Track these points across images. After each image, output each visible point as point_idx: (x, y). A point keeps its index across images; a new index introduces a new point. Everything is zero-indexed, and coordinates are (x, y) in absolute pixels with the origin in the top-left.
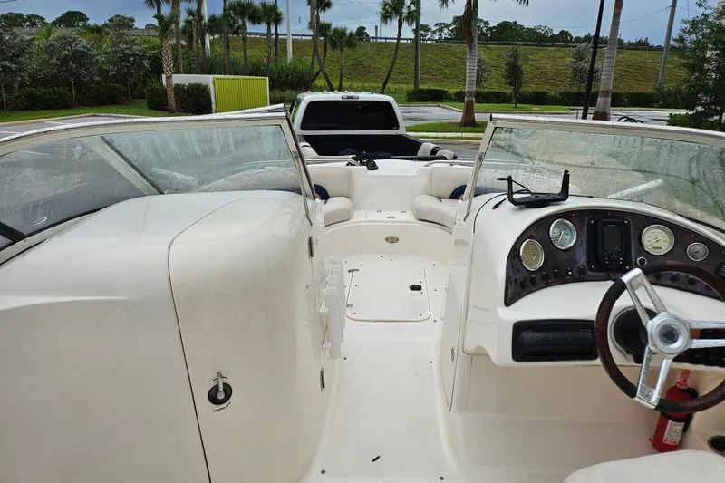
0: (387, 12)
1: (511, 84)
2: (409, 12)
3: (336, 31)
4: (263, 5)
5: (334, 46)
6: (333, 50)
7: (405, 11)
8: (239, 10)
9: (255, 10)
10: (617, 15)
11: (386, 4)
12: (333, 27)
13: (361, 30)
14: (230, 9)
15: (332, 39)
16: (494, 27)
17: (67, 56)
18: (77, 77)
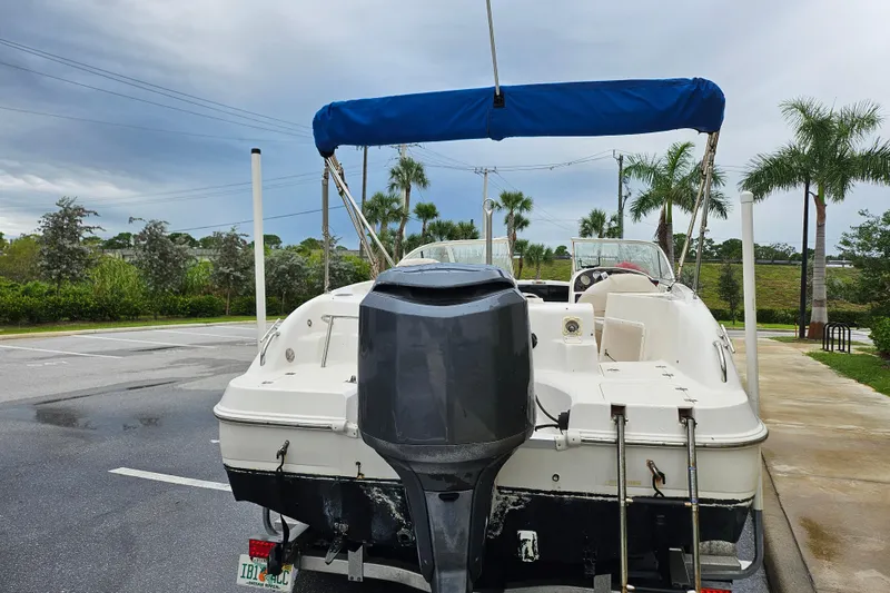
0: (587, 229)
1: (726, 300)
2: (610, 229)
3: (532, 248)
4: (461, 225)
5: (530, 262)
6: (529, 265)
7: (606, 227)
8: (438, 229)
9: (454, 230)
10: (821, 226)
11: (585, 222)
12: (529, 244)
13: (561, 250)
14: (430, 229)
15: (528, 255)
16: (720, 246)
17: (284, 269)
18: (290, 287)
